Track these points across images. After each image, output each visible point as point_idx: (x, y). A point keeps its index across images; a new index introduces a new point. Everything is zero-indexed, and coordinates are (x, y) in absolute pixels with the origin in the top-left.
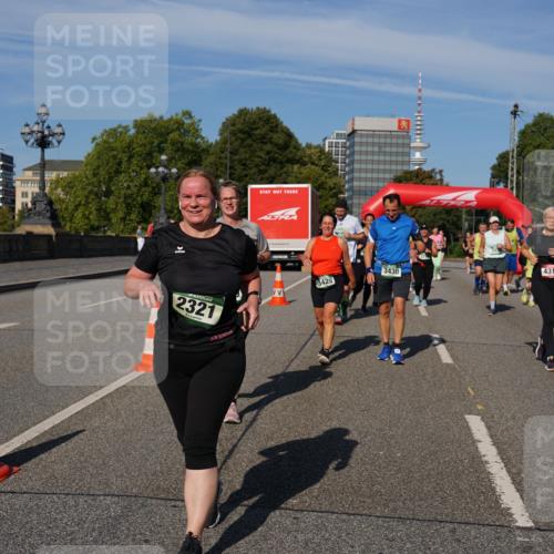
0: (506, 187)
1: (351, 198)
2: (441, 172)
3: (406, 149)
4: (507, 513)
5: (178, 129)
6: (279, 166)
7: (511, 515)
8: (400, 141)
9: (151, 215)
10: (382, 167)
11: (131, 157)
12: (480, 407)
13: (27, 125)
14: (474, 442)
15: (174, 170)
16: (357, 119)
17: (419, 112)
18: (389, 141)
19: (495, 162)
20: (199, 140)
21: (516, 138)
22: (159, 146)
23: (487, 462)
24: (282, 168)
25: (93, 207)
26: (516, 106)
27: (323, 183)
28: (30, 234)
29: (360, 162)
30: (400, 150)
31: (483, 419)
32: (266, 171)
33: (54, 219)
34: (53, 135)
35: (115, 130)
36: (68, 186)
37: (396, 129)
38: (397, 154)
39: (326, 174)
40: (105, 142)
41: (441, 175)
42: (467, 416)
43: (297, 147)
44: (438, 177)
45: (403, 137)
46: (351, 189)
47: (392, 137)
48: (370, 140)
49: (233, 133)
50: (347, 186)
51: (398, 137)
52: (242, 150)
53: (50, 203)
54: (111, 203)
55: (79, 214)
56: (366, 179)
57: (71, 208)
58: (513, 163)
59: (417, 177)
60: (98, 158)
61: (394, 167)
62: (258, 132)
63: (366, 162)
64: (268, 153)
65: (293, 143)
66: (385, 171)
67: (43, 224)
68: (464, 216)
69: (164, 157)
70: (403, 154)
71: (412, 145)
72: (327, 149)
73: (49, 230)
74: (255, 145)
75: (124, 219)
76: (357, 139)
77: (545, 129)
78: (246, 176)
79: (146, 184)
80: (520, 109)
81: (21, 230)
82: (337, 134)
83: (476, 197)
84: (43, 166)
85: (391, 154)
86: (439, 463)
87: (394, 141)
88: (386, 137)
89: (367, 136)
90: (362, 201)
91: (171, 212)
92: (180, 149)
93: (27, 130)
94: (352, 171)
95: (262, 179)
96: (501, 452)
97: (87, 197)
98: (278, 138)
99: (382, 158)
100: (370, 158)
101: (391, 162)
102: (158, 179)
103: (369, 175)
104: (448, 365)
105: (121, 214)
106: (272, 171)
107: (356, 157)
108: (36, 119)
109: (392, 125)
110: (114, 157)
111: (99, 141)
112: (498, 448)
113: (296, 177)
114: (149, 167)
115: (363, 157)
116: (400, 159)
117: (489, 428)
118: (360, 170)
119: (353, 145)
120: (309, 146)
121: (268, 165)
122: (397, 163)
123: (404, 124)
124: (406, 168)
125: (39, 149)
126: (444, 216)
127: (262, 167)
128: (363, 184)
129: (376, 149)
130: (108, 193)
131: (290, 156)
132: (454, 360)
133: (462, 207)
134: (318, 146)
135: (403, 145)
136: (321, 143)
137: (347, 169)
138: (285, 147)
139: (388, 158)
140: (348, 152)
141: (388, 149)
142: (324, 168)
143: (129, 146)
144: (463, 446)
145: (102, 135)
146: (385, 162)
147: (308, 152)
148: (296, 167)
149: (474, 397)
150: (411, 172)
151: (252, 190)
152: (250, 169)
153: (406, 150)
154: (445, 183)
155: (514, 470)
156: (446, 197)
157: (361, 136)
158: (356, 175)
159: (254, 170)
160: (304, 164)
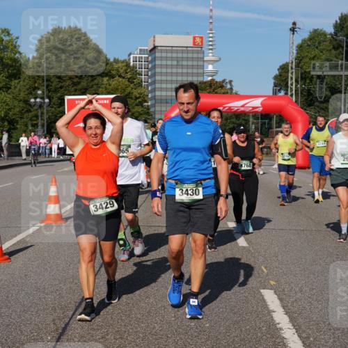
0: (286, 94)
1: (154, 105)
2: (231, 82)
6: (90, 79)
8: (195, 55)
12: (272, 283)
14: (270, 312)
16: (157, 36)
17: (211, 30)
18: (185, 55)
20: (17, 55)
21: (295, 52)
23: (281, 329)
24: (93, 80)
26: (294, 24)
27: (129, 93)
29: (161, 74)
30: (195, 63)
31: (275, 293)
37: (192, 45)
38: (193, 67)
39: (132, 85)
41: (231, 85)
42: (262, 291)
44: (229, 86)
45: (198, 52)
46: (154, 98)
47: (188, 52)
48: (169, 55)
50: (150, 96)
51: (193, 52)
56: (166, 89)
58: (292, 73)
59: (211, 86)
63: (167, 74)
68: (251, 120)
70: (198, 67)
71: (206, 59)
72: (132, 64)
76: (158, 55)
77: (319, 43)
78: (61, 87)
80: (297, 26)
82: (141, 50)
83: (262, 104)
85: (187, 67)
86: (241, 331)
87: (190, 55)
88: (182, 52)
89: (167, 51)
90: (164, 109)
94: (154, 82)
95: (76, 90)
96: (293, 320)
99: (180, 71)
100: (169, 70)
104: (244, 248)
107: (158, 70)
109: (187, 41)
112: (289, 317)
113: (106, 89)
115: (164, 70)
116: (195, 71)
117: (281, 300)
118: (161, 82)
119: (154, 59)
120: (116, 61)
123: (198, 40)
124: (201, 79)
126: (234, 120)
127: (76, 80)
128: (164, 93)
129: (175, 63)
132: (248, 243)
133: (249, 112)
134: (123, 62)
135: (198, 60)
136: (127, 58)
137: (150, 81)
139: (185, 71)
140: (150, 66)
141: (185, 63)
142: (131, 80)
144: (260, 316)
147: (116, 66)
148: (105, 79)
149: (267, 275)
150: (205, 83)
151: (68, 100)
152: (64, 81)
153: (201, 63)
154: (234, 92)
155: (304, 335)
156: (237, 105)
157: (161, 51)
158: (158, 85)
159: (68, 82)
160: (113, 77)
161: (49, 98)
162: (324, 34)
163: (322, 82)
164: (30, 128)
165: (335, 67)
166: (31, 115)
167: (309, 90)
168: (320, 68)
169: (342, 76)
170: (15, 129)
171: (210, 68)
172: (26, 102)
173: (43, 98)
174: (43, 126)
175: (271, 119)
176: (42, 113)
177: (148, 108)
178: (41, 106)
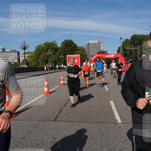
0: (120, 54)
1: (89, 57)
3: (100, 47)
4: (117, 120)
5: (52, 44)
7: (117, 121)
8: (98, 45)
9: (48, 62)
10: (95, 51)
11: (43, 51)
13: (21, 45)
15: (52, 53)
16: (89, 41)
17: (102, 39)
18: (96, 45)
19: (118, 49)
20: (57, 46)
21: (122, 44)
22: (49, 48)
24: (74, 52)
25: (36, 61)
26: (121, 37)
27: (83, 54)
28: (22, 67)
30: (99, 47)
32: (71, 52)
33: (27, 64)
34: (27, 47)
35: (40, 45)
36: (31, 57)
38: (98, 48)
40: (38, 48)
41: (107, 52)
43: (77, 47)
45: (99, 44)
46: (89, 55)
48: (92, 45)
49: (64, 45)
51: (98, 44)
52: (66, 48)
53: (26, 61)
54: (39, 60)
55: (33, 63)
56: (92, 53)
57: (31, 62)
58: (121, 49)
59: (102, 52)
60: (37, 51)
61: (97, 51)
62: (69, 44)
64: (71, 49)
65: (76, 46)
66: (96, 51)
67: (25, 65)
69: (49, 50)
70: (99, 48)
71: (101, 46)
72: (83, 47)
73: (26, 66)
74: (68, 47)
75: (42, 63)
76: (90, 45)
77: (127, 42)
79: (46, 56)
80: (122, 38)
81: (21, 67)
82: (85, 44)
83: (114, 56)
84: (25, 53)
85: (97, 48)
87: (97, 45)
88: (95, 44)
89: (92, 44)
90: (91, 58)
91: (52, 61)
92: (53, 48)
93: (21, 46)
94: (89, 52)
97: (34, 59)
98: (73, 45)
99: (95, 49)
100: (92, 49)
101: (97, 50)
102: (49, 55)
103: (92, 52)
104: (107, 91)
105: (41, 62)
106: (72, 52)
107: (90, 49)
108: (23, 44)
109: (96, 42)
110: (40, 51)
111: (37, 47)
113: (77, 53)
114: (47, 52)
119: (89, 46)
120: (80, 47)
121: (71, 51)
122: (98, 50)
123: (99, 42)
124: (100, 51)
125: (24, 50)
126: (108, 60)
127: (70, 52)
128: (91, 54)
129: (94, 47)
130: (39, 58)
131: (76, 49)
134: (82, 47)
135: (99, 46)
138: (75, 47)
139: (96, 49)
140: (88, 48)
141: (96, 47)
142: (83, 51)
143: (43, 48)
145: (37, 46)
146: (95, 50)
148: (77, 51)
151: (68, 56)
156: (108, 56)
157: (90, 44)
158: (90, 52)
159: (68, 52)
160: (79, 51)
161: (64, 56)
162: (129, 40)
163: (128, 51)
164: (60, 63)
165: (131, 47)
166: (60, 60)
167: (125, 53)
168: (128, 48)
169: (132, 50)
170: (56, 63)
171: (102, 48)
172: (59, 57)
173: (63, 56)
174: (63, 63)
175: (117, 60)
176: (62, 60)
177: (87, 58)
178: (62, 58)
